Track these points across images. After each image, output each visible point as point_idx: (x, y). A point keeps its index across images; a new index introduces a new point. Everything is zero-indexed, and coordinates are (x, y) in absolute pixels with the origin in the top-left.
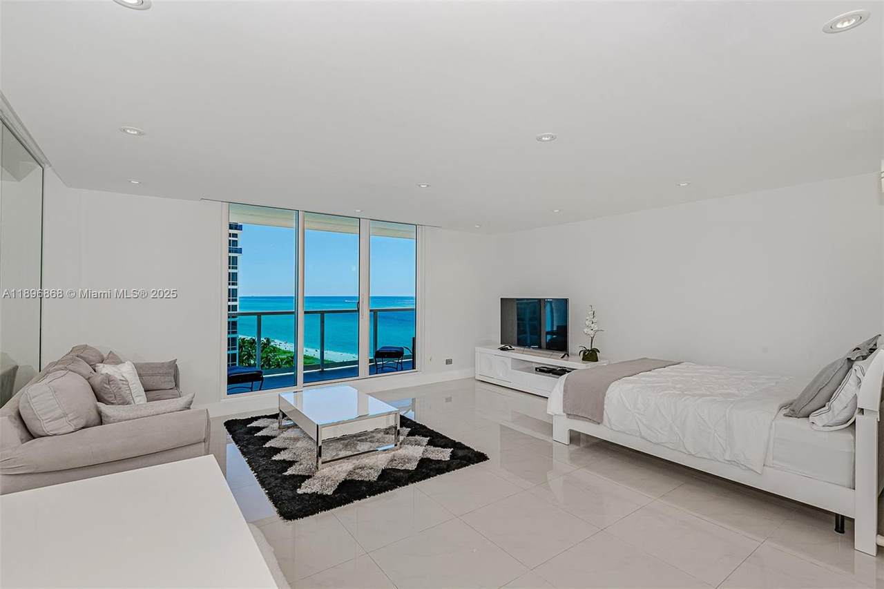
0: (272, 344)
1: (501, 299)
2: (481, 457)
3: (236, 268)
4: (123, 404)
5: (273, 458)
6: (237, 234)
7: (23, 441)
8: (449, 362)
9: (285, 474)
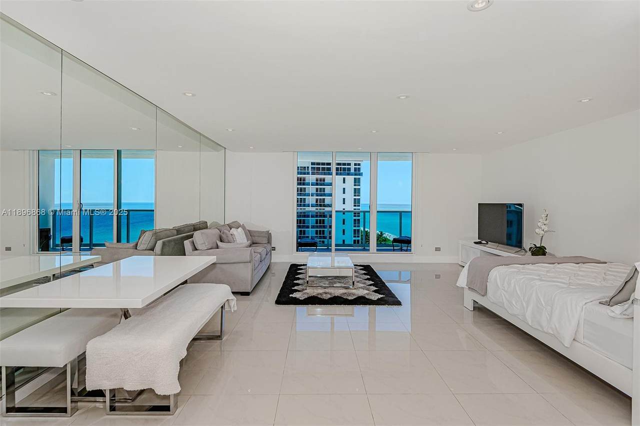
0: (384, 235)
1: (479, 204)
2: (398, 303)
3: (359, 185)
4: (228, 243)
5: (295, 282)
6: (360, 164)
7: (193, 251)
8: (438, 249)
9: (293, 288)
